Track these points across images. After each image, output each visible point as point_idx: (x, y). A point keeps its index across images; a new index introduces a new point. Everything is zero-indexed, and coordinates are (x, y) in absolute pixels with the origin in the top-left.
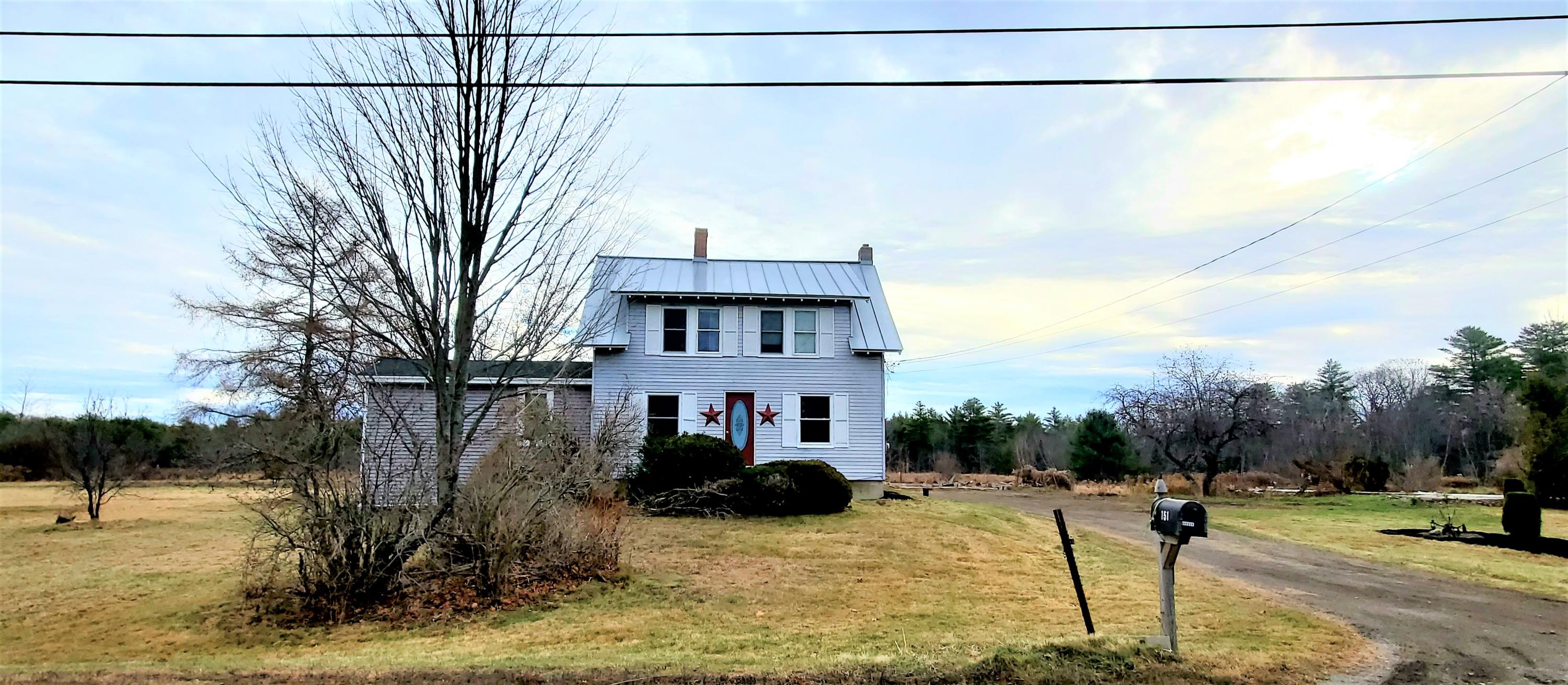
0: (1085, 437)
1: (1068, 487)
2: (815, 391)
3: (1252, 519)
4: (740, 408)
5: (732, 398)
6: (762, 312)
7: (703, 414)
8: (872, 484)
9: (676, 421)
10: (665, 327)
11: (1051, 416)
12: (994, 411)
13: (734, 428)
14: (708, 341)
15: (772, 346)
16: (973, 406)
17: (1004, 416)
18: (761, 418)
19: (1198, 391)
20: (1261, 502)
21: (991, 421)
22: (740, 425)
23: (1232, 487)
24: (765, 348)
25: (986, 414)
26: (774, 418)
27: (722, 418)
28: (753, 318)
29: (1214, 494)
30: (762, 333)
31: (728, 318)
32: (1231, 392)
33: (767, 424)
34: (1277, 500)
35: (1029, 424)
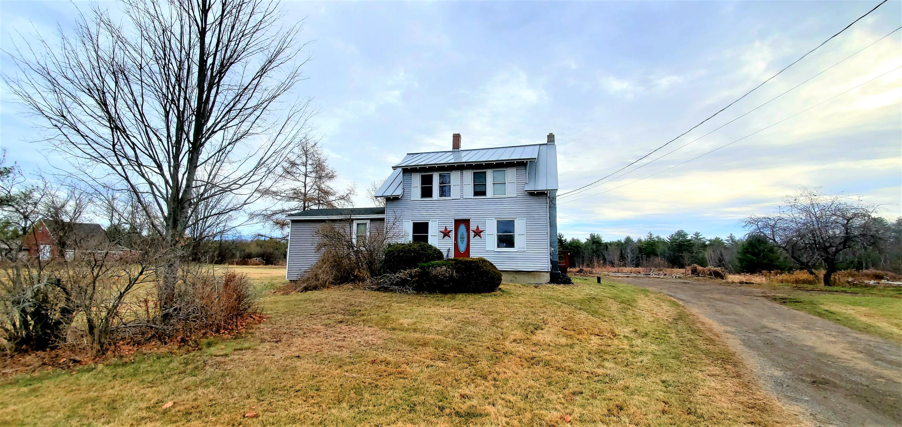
0: (747, 249)
1: (722, 277)
2: (506, 217)
3: (863, 306)
4: (462, 228)
5: (458, 223)
6: (474, 173)
7: (441, 232)
8: (542, 273)
9: (427, 236)
10: (422, 184)
11: (729, 239)
12: (694, 236)
13: (459, 240)
14: (444, 191)
15: (480, 192)
16: (680, 234)
17: (700, 239)
18: (474, 234)
19: (816, 217)
20: (875, 291)
21: (692, 242)
22: (462, 238)
23: (850, 279)
24: (476, 193)
25: (689, 238)
26: (481, 234)
27: (452, 234)
28: (469, 176)
29: (834, 284)
30: (474, 185)
31: (455, 177)
32: (844, 217)
33: (477, 237)
34: (889, 290)
35: (716, 244)
